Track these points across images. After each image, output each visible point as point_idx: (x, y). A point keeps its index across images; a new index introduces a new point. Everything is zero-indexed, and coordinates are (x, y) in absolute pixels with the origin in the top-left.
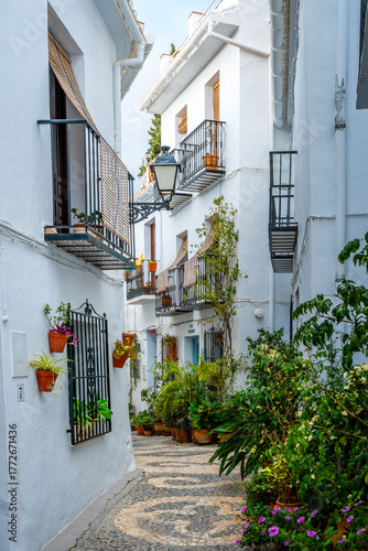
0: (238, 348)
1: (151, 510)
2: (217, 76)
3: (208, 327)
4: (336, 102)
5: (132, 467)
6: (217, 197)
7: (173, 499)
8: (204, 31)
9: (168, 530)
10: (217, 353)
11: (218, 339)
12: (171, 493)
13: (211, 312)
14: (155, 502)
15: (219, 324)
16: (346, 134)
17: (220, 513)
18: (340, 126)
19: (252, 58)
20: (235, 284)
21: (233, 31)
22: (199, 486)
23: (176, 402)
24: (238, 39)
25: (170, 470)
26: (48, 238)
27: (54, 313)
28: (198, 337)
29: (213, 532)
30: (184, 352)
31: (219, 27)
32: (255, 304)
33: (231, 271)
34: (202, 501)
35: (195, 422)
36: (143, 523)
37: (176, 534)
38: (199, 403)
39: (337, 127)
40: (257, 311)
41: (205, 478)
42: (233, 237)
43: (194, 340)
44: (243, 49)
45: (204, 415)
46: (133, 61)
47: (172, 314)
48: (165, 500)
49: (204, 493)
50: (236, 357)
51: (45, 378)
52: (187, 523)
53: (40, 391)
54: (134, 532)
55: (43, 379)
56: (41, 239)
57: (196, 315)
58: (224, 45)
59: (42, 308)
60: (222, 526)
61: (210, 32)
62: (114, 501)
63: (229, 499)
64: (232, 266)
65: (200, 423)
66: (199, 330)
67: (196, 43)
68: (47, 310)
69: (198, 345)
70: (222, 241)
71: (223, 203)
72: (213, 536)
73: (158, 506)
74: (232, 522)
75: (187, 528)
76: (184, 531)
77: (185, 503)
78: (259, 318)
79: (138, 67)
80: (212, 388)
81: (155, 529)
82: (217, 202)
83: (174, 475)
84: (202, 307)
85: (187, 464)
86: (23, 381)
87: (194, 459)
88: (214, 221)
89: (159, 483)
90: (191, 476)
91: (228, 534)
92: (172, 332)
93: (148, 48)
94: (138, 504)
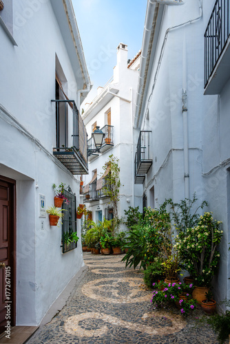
0: (121, 214)
1: (97, 285)
2: (110, 110)
3: (106, 206)
4: (183, 100)
5: (83, 265)
6: (110, 155)
7: (106, 279)
8: (106, 92)
9: (109, 295)
10: (111, 217)
11: (111, 212)
12: (104, 276)
13: (109, 200)
14: (98, 281)
15: (112, 205)
16: (188, 114)
17: (131, 285)
18: (184, 110)
19: (124, 102)
20: (119, 189)
21: (117, 92)
22: (116, 273)
23: (94, 237)
24: (119, 95)
25: (99, 266)
26: (54, 153)
27: (57, 188)
28: (101, 211)
29: (131, 295)
30: (95, 218)
31: (112, 90)
32: (127, 197)
33: (117, 183)
34: (120, 280)
35: (103, 245)
36: (96, 292)
37: (114, 297)
38: (104, 237)
39: (183, 110)
40: (128, 199)
41: (117, 269)
42: (117, 170)
43: (100, 213)
44: (121, 98)
45: (107, 242)
46: (85, 90)
47: (91, 202)
48: (102, 280)
49: (119, 276)
50: (120, 218)
51: (53, 219)
52: (117, 291)
53: (50, 225)
54: (93, 296)
55: (52, 219)
56: (52, 154)
57: (101, 202)
58: (114, 96)
59: (52, 185)
60: (134, 292)
61: (108, 91)
62: (79, 281)
63: (131, 278)
64: (117, 181)
65: (105, 246)
66: (102, 208)
67: (102, 96)
68: (54, 186)
69: (101, 214)
70: (112, 172)
71: (113, 157)
72: (133, 297)
73: (100, 283)
74: (139, 290)
75: (118, 294)
76: (117, 295)
77: (112, 281)
78: (128, 202)
79: (87, 93)
80: (108, 231)
81: (102, 294)
82: (111, 157)
83: (102, 268)
84: (104, 198)
85: (105, 263)
86: (43, 219)
87: (106, 261)
88: (108, 165)
89: (97, 271)
90: (109, 268)
91: (140, 296)
92: (90, 209)
93: (91, 86)
94: (91, 282)
